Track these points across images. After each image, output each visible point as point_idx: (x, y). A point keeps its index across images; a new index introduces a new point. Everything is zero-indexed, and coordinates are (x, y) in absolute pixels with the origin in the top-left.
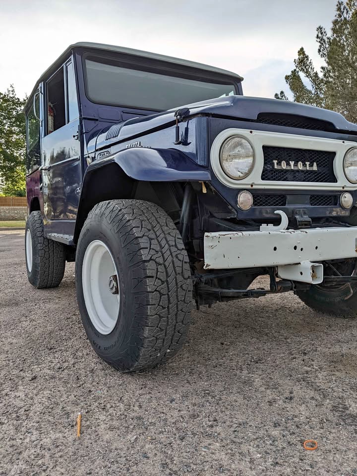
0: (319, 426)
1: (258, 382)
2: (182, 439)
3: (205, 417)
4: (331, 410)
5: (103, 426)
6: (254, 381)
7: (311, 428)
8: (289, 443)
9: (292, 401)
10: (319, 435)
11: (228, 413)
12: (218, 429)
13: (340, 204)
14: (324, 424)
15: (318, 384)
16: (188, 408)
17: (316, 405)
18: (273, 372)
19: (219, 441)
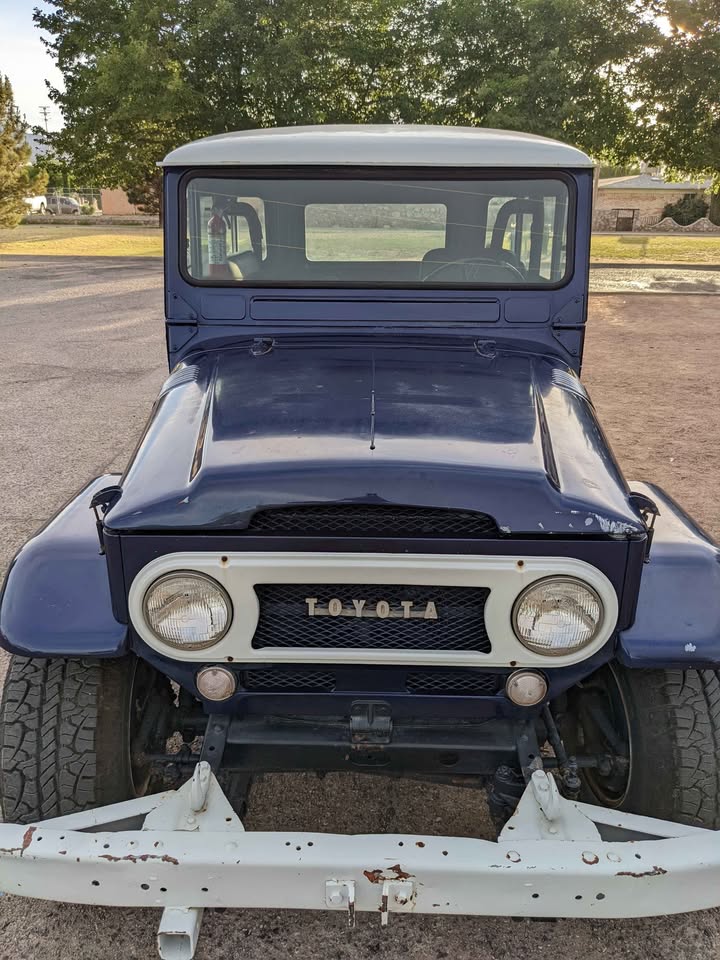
13: (504, 693)
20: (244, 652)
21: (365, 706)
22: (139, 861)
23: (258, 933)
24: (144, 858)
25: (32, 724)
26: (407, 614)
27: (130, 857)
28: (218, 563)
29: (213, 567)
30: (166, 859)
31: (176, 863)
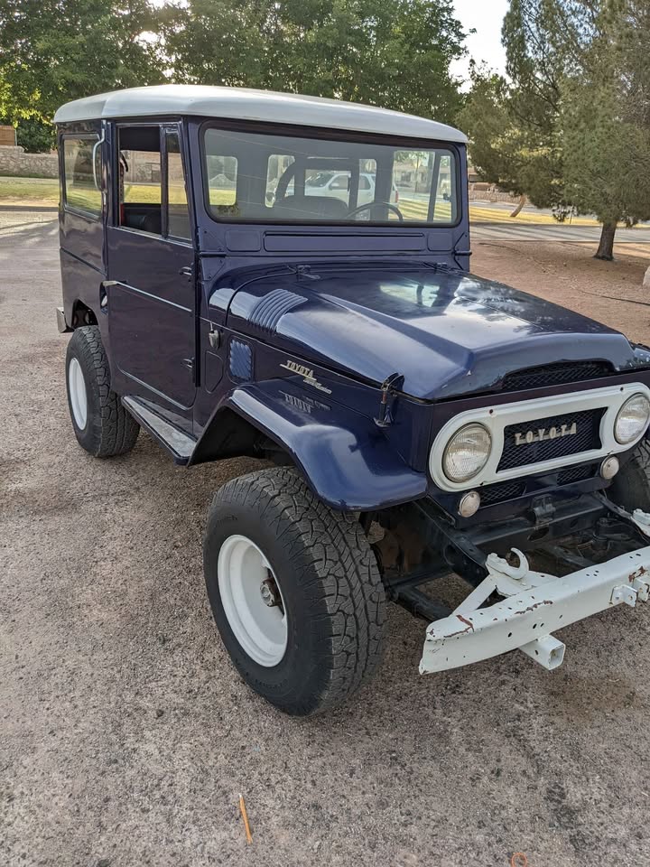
0: (530, 828)
1: (456, 735)
2: (373, 847)
3: (396, 807)
4: (545, 798)
5: (274, 819)
6: (451, 733)
7: (521, 831)
8: (495, 856)
9: (500, 778)
10: (529, 842)
11: (422, 799)
12: (413, 829)
13: (599, 474)
14: (536, 824)
15: (532, 744)
16: (374, 788)
17: (528, 788)
18: (475, 714)
19: (416, 851)
20: (491, 476)
21: (541, 500)
22: (534, 609)
23: (450, 692)
24: (535, 606)
25: (340, 573)
26: (564, 433)
27: (528, 609)
28: (488, 414)
29: (484, 418)
30: (546, 602)
31: (551, 603)
